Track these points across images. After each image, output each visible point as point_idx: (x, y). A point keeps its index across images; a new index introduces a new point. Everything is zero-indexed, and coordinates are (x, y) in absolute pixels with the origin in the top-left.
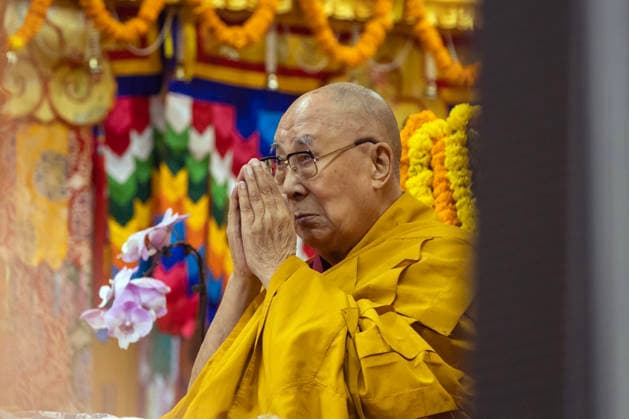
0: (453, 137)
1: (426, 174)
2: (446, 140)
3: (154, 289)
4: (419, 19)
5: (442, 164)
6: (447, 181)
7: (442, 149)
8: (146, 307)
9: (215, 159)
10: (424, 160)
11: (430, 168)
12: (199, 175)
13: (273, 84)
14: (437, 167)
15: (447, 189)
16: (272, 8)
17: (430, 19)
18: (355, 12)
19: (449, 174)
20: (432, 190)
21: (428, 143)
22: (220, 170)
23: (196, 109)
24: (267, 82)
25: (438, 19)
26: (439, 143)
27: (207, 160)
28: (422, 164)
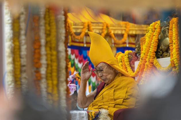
0: (126, 56)
1: (121, 63)
2: (124, 57)
3: (74, 86)
4: (110, 32)
5: (124, 61)
6: (125, 64)
7: (124, 58)
8: (73, 89)
9: (75, 59)
10: (121, 61)
11: (122, 62)
12: (73, 62)
13: (85, 45)
14: (123, 62)
15: (125, 66)
16: (84, 32)
17: (112, 32)
18: (99, 31)
19: (125, 63)
20: (122, 66)
21: (121, 58)
22: (76, 61)
23: (72, 51)
24: (84, 45)
25: (114, 32)
26: (123, 58)
27: (74, 60)
28: (120, 61)
